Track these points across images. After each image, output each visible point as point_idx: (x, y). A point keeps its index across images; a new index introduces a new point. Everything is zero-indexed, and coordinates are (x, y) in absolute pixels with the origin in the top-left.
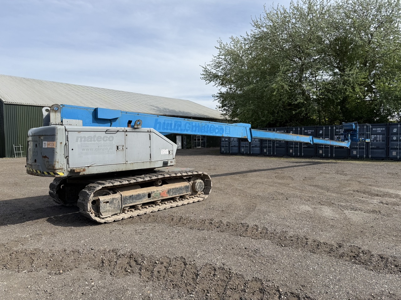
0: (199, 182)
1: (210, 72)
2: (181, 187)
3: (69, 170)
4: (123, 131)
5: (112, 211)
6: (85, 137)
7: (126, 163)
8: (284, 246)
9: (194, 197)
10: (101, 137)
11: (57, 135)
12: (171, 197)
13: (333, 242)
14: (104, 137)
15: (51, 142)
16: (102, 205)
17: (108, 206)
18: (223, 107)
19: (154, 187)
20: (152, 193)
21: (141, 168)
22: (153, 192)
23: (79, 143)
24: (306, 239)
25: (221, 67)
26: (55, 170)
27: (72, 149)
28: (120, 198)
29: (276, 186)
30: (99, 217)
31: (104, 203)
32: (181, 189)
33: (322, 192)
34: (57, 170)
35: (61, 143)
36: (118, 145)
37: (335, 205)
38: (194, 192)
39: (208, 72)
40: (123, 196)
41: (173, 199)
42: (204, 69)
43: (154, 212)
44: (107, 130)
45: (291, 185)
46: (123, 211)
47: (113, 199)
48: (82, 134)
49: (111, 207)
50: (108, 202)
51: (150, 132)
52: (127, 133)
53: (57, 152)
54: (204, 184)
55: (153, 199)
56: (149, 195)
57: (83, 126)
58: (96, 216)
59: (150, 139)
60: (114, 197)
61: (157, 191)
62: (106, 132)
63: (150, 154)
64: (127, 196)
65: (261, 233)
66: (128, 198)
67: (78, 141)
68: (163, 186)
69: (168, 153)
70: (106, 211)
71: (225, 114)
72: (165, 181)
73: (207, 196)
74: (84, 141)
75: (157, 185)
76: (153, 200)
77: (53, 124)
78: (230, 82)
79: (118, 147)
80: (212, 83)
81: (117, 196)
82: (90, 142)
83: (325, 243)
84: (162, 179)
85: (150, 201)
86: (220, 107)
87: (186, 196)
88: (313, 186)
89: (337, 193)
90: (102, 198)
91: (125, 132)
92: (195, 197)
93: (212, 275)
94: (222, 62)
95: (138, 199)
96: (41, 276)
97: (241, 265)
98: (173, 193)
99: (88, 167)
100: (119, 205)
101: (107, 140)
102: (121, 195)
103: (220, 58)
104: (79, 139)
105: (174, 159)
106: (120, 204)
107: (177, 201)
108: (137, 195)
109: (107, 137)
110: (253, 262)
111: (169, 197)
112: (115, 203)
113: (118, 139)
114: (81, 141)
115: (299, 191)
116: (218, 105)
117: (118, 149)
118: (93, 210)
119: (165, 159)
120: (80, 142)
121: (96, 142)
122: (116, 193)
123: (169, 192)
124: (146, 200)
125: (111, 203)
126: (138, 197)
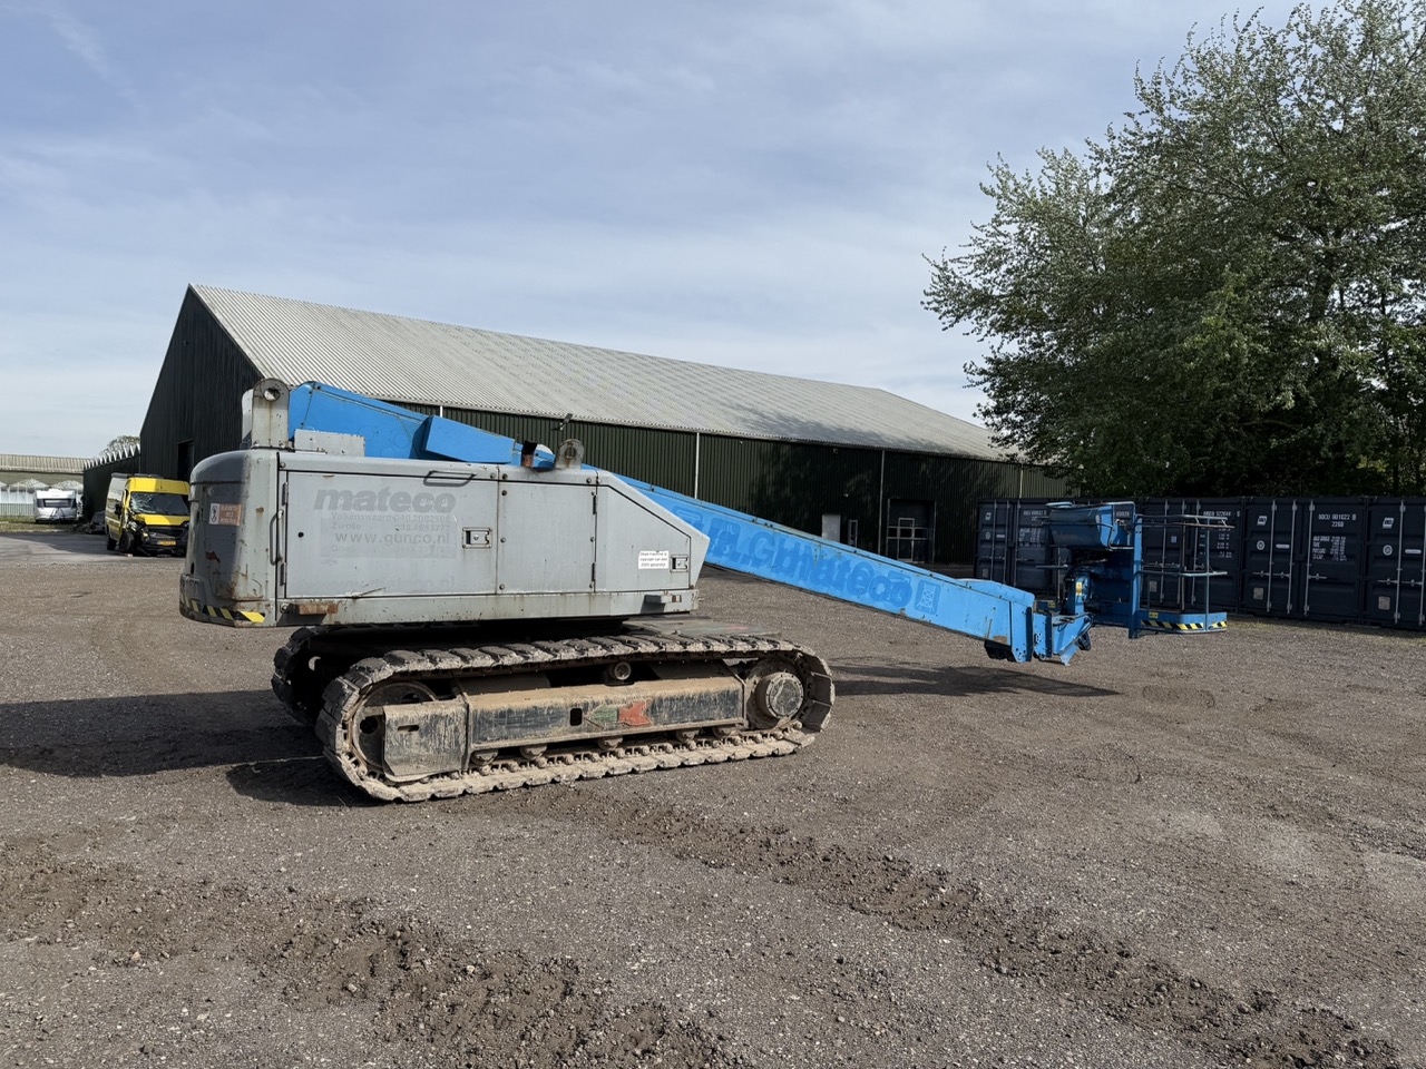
0: (780, 684)
1: (961, 284)
2: (706, 695)
3: (284, 604)
4: (492, 479)
5: (430, 762)
6: (348, 494)
7: (499, 592)
8: (1005, 970)
9: (759, 736)
10: (407, 496)
11: (246, 481)
12: (661, 728)
13: (1236, 983)
14: (419, 497)
15: (230, 508)
16: (392, 737)
17: (413, 742)
18: (998, 411)
19: (602, 688)
20: (586, 709)
21: (553, 615)
22: (591, 705)
23: (326, 513)
24: (1121, 954)
25: (1004, 267)
26: (236, 601)
27: (301, 535)
28: (463, 717)
29: (1124, 725)
30: (383, 778)
31: (400, 728)
32: (703, 701)
33: (1313, 764)
34: (242, 604)
35: (260, 510)
36: (469, 526)
37: (1341, 822)
38: (761, 717)
39: (953, 284)
40: (471, 711)
41: (675, 738)
42: (937, 272)
43: (587, 779)
44: (431, 473)
45: (1188, 728)
46: (474, 763)
47: (436, 718)
48: (339, 483)
49: (425, 747)
50: (415, 728)
51: (597, 485)
52: (504, 486)
53: (243, 542)
54: (801, 692)
55: (589, 731)
56: (576, 716)
57: (366, 455)
58: (371, 774)
59: (595, 512)
60: (438, 711)
61: (608, 702)
62: (429, 480)
63: (593, 565)
64: (489, 713)
65: (943, 905)
66: (492, 718)
67: (321, 507)
68: (638, 685)
69: (667, 565)
70: (407, 761)
71: (1007, 440)
72: (644, 669)
73: (811, 738)
74: (346, 507)
75: (612, 682)
76: (587, 735)
77: (260, 448)
78: (1038, 321)
79: (468, 533)
80: (967, 324)
81: (452, 708)
82: (364, 513)
83: (1197, 985)
84: (634, 659)
85: (577, 736)
86: (987, 413)
87: (726, 730)
88: (1284, 736)
89: (1377, 774)
90: (393, 713)
91: (499, 481)
92: (765, 736)
93: (638, 1052)
94: (1007, 247)
95: (533, 727)
96: (68, 963)
97: (780, 1027)
98: (670, 716)
99: (355, 598)
100: (457, 743)
101: (428, 508)
102: (468, 708)
103: (1000, 234)
104: (327, 500)
105: (691, 588)
106: (462, 738)
107: (688, 746)
108: (527, 711)
109: (429, 497)
110: (837, 1021)
111: (653, 728)
112: (442, 732)
113: (473, 504)
114: (333, 506)
115: (1208, 752)
116: (983, 404)
117: (469, 542)
118: (361, 752)
119: (652, 586)
120: (330, 508)
121: (387, 513)
122: (453, 697)
123: (654, 707)
124: (562, 732)
125: (426, 730)
126: (533, 718)
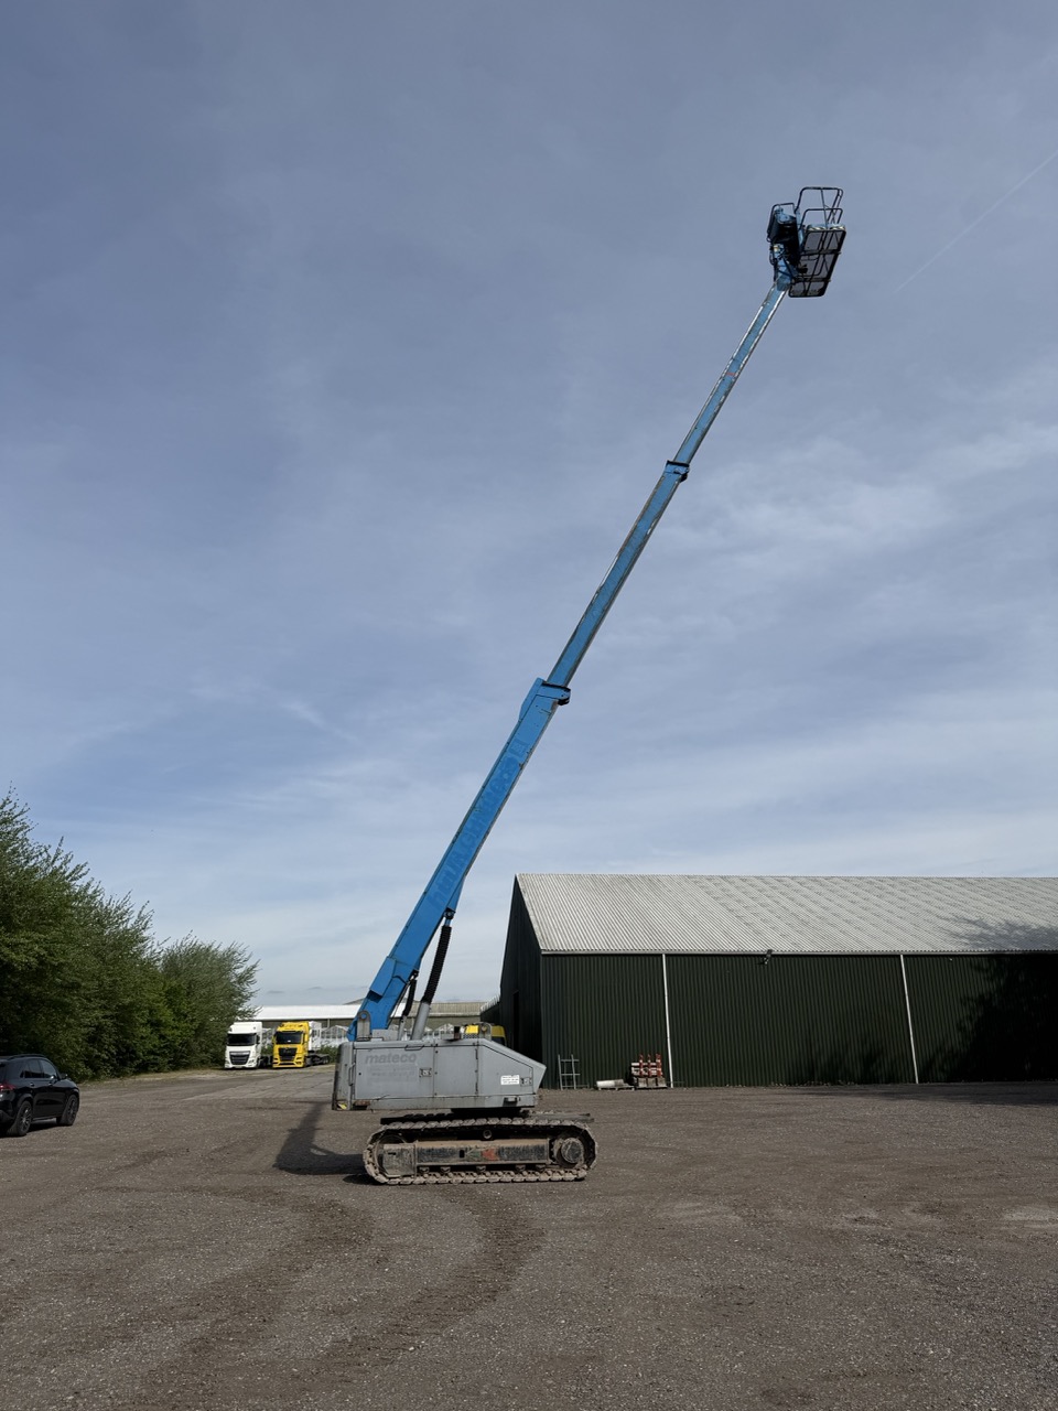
0: (571, 1144)
2: (527, 1147)
3: (353, 1101)
4: (431, 1047)
5: (401, 1170)
6: (376, 1057)
7: (436, 1096)
10: (398, 1056)
11: (342, 1054)
14: (403, 1057)
16: (386, 1156)
17: (394, 1160)
19: (479, 1141)
20: (467, 1151)
22: (470, 1149)
23: (368, 1064)
26: (338, 1101)
27: (360, 1074)
28: (414, 1151)
30: (383, 1175)
31: (391, 1154)
32: (526, 1150)
35: (346, 1065)
36: (423, 1067)
40: (416, 1148)
41: (514, 1168)
46: (420, 1172)
47: (404, 1150)
48: (373, 1053)
49: (399, 1163)
50: (395, 1154)
51: (478, 1046)
52: (436, 1049)
53: (340, 1077)
54: (582, 1148)
55: (469, 1161)
56: (462, 1153)
58: (378, 1172)
59: (477, 1059)
60: (403, 1147)
61: (479, 1148)
62: (407, 1048)
63: (477, 1083)
64: (424, 1150)
66: (426, 1152)
69: (518, 1082)
70: (391, 1168)
73: (590, 1171)
74: (375, 1062)
75: (483, 1139)
76: (467, 1163)
79: (422, 1071)
81: (408, 1146)
82: (382, 1064)
85: (462, 1163)
87: (540, 1166)
90: (387, 1147)
91: (434, 1047)
95: (444, 1157)
98: (509, 1157)
99: (377, 1099)
100: (411, 1162)
101: (405, 1061)
104: (369, 1059)
105: (533, 1094)
106: (414, 1160)
107: (521, 1172)
108: (441, 1150)
109: (406, 1056)
111: (502, 1162)
112: (405, 1157)
113: (424, 1058)
114: (370, 1062)
117: (422, 1074)
118: (375, 1163)
119: (509, 1093)
121: (390, 1064)
122: (410, 1141)
123: (500, 1152)
124: (456, 1161)
125: (399, 1155)
126: (443, 1153)
